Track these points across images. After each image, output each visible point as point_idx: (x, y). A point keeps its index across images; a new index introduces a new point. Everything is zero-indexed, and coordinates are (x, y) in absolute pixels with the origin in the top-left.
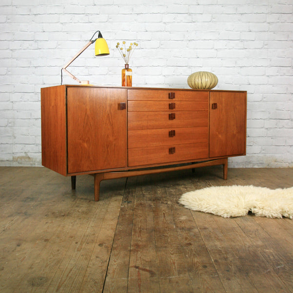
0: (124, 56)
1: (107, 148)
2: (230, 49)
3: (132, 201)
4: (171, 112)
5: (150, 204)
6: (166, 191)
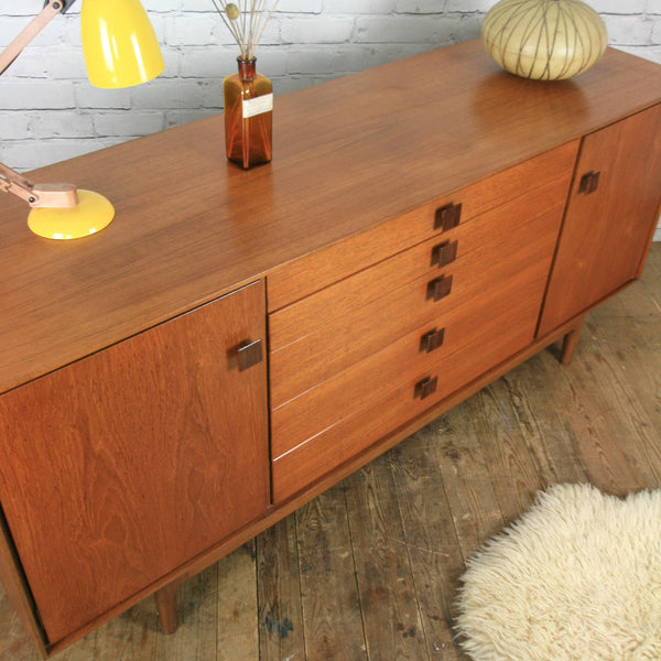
0: (232, 11)
1: (194, 502)
3: (295, 621)
4: (436, 272)
5: (356, 647)
6: (393, 496)
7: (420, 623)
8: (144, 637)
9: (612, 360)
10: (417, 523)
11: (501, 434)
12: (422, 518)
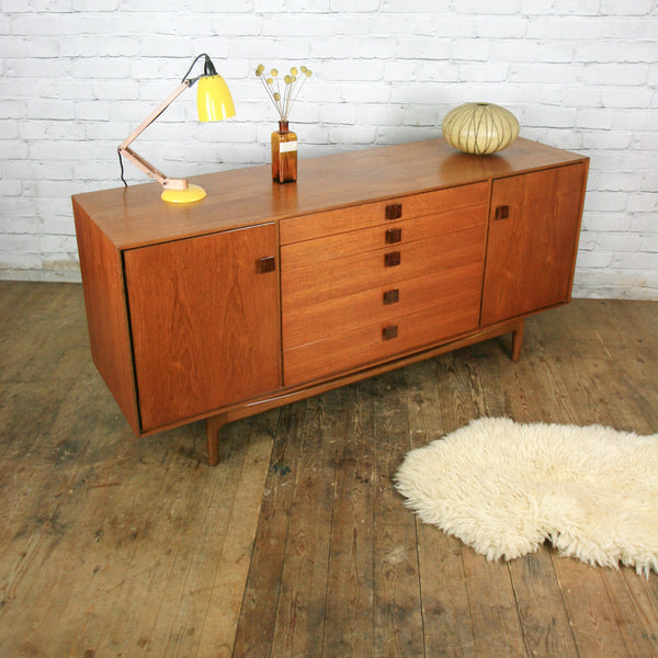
0: (276, 96)
1: (233, 360)
2: (561, 16)
3: (292, 468)
4: (390, 249)
5: (328, 484)
6: (372, 417)
7: (373, 477)
8: (197, 466)
9: (551, 362)
10: (385, 432)
11: (456, 393)
12: (390, 429)
